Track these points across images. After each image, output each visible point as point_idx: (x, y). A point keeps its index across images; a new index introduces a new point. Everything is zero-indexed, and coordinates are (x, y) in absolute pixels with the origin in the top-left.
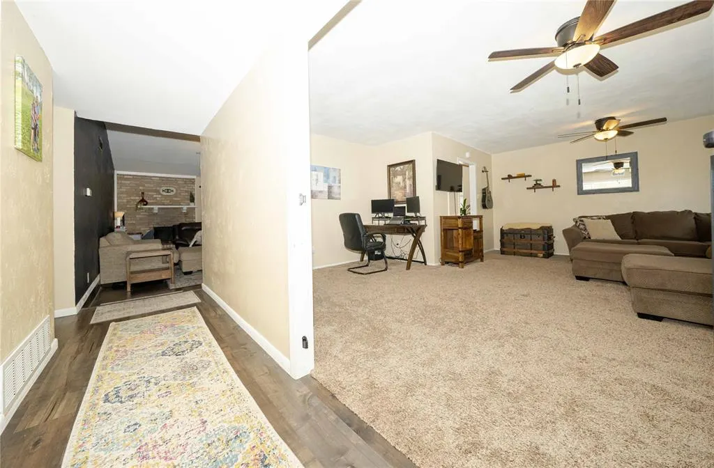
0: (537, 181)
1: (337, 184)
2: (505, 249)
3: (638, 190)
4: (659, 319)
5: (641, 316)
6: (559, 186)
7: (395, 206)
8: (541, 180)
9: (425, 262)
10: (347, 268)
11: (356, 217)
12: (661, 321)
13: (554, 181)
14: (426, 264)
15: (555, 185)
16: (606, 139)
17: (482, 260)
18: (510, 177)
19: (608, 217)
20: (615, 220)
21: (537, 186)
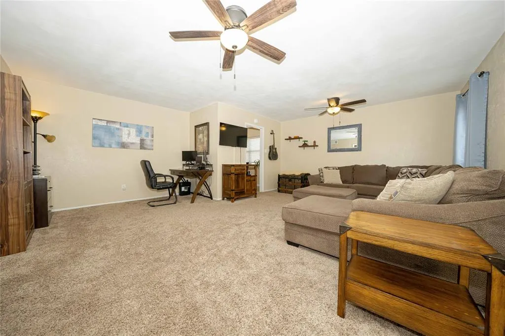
0: (305, 141)
1: (150, 138)
2: (280, 189)
3: (360, 150)
4: (297, 245)
5: (289, 243)
6: (318, 146)
7: (198, 156)
8: (307, 141)
9: (211, 197)
10: (147, 202)
11: (147, 163)
12: (298, 247)
13: (315, 142)
14: (212, 199)
15: (315, 146)
16: (334, 113)
17: (256, 197)
18: (290, 139)
19: (339, 168)
20: (343, 170)
21: (305, 145)
